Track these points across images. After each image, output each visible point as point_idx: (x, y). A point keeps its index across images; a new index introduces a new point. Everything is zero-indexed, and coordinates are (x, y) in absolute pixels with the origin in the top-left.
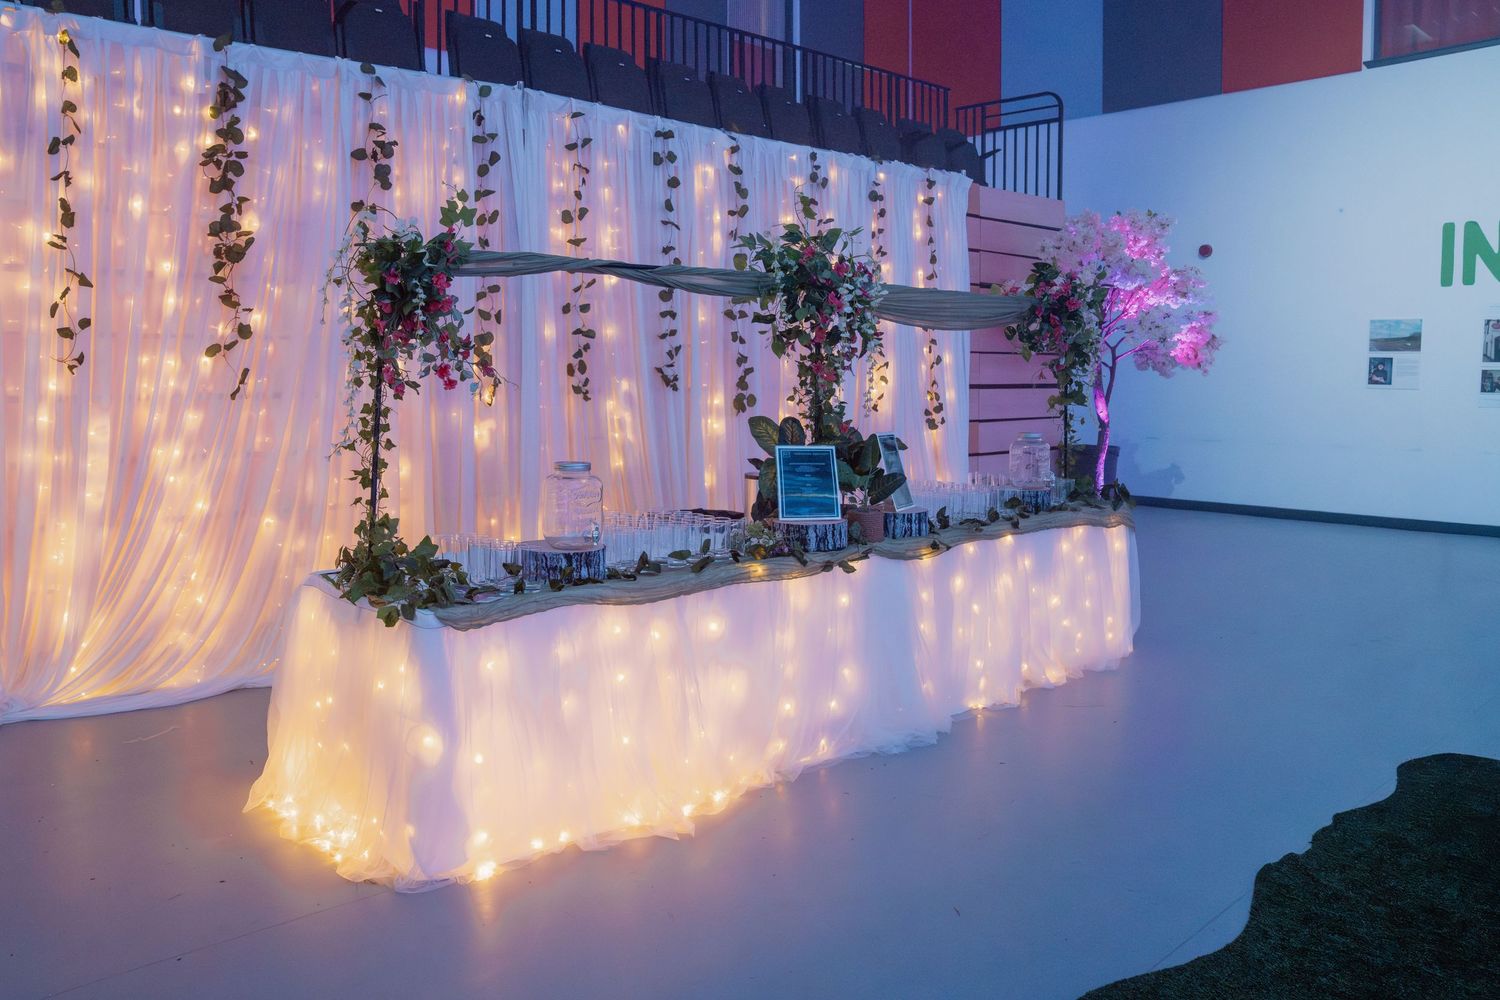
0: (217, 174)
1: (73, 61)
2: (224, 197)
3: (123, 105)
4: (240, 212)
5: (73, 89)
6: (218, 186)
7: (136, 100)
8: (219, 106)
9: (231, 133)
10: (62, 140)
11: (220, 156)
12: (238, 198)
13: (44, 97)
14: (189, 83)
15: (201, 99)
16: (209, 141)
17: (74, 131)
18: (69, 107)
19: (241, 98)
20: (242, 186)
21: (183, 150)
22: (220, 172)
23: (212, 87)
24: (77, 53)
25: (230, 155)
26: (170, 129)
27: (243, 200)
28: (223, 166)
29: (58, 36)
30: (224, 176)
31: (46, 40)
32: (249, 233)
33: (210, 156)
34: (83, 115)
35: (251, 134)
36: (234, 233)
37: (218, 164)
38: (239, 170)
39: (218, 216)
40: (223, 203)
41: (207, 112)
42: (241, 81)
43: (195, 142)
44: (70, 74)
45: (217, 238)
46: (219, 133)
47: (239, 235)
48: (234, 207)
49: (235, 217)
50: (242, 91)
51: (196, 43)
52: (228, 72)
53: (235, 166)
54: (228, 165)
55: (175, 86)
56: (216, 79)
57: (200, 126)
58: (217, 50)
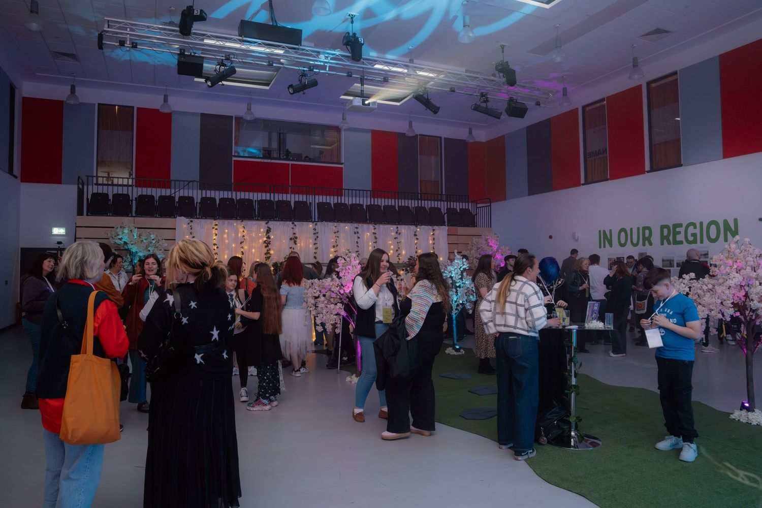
0: (266, 245)
2: (267, 248)
3: (251, 235)
4: (270, 251)
5: (244, 234)
6: (266, 247)
7: (253, 234)
8: (267, 233)
9: (268, 238)
11: (267, 242)
12: (269, 249)
13: (240, 235)
14: (262, 230)
15: (264, 232)
16: (265, 239)
17: (243, 240)
18: (244, 236)
19: (270, 231)
20: (270, 246)
21: (261, 241)
23: (266, 230)
24: (244, 228)
26: (259, 238)
29: (242, 225)
31: (240, 227)
33: (265, 242)
34: (245, 237)
35: (272, 237)
39: (266, 252)
41: (265, 234)
42: (270, 229)
43: (263, 240)
44: (243, 231)
51: (263, 223)
52: (268, 227)
53: (269, 243)
54: (268, 243)
55: (260, 231)
56: (267, 229)
57: (264, 237)
58: (266, 223)
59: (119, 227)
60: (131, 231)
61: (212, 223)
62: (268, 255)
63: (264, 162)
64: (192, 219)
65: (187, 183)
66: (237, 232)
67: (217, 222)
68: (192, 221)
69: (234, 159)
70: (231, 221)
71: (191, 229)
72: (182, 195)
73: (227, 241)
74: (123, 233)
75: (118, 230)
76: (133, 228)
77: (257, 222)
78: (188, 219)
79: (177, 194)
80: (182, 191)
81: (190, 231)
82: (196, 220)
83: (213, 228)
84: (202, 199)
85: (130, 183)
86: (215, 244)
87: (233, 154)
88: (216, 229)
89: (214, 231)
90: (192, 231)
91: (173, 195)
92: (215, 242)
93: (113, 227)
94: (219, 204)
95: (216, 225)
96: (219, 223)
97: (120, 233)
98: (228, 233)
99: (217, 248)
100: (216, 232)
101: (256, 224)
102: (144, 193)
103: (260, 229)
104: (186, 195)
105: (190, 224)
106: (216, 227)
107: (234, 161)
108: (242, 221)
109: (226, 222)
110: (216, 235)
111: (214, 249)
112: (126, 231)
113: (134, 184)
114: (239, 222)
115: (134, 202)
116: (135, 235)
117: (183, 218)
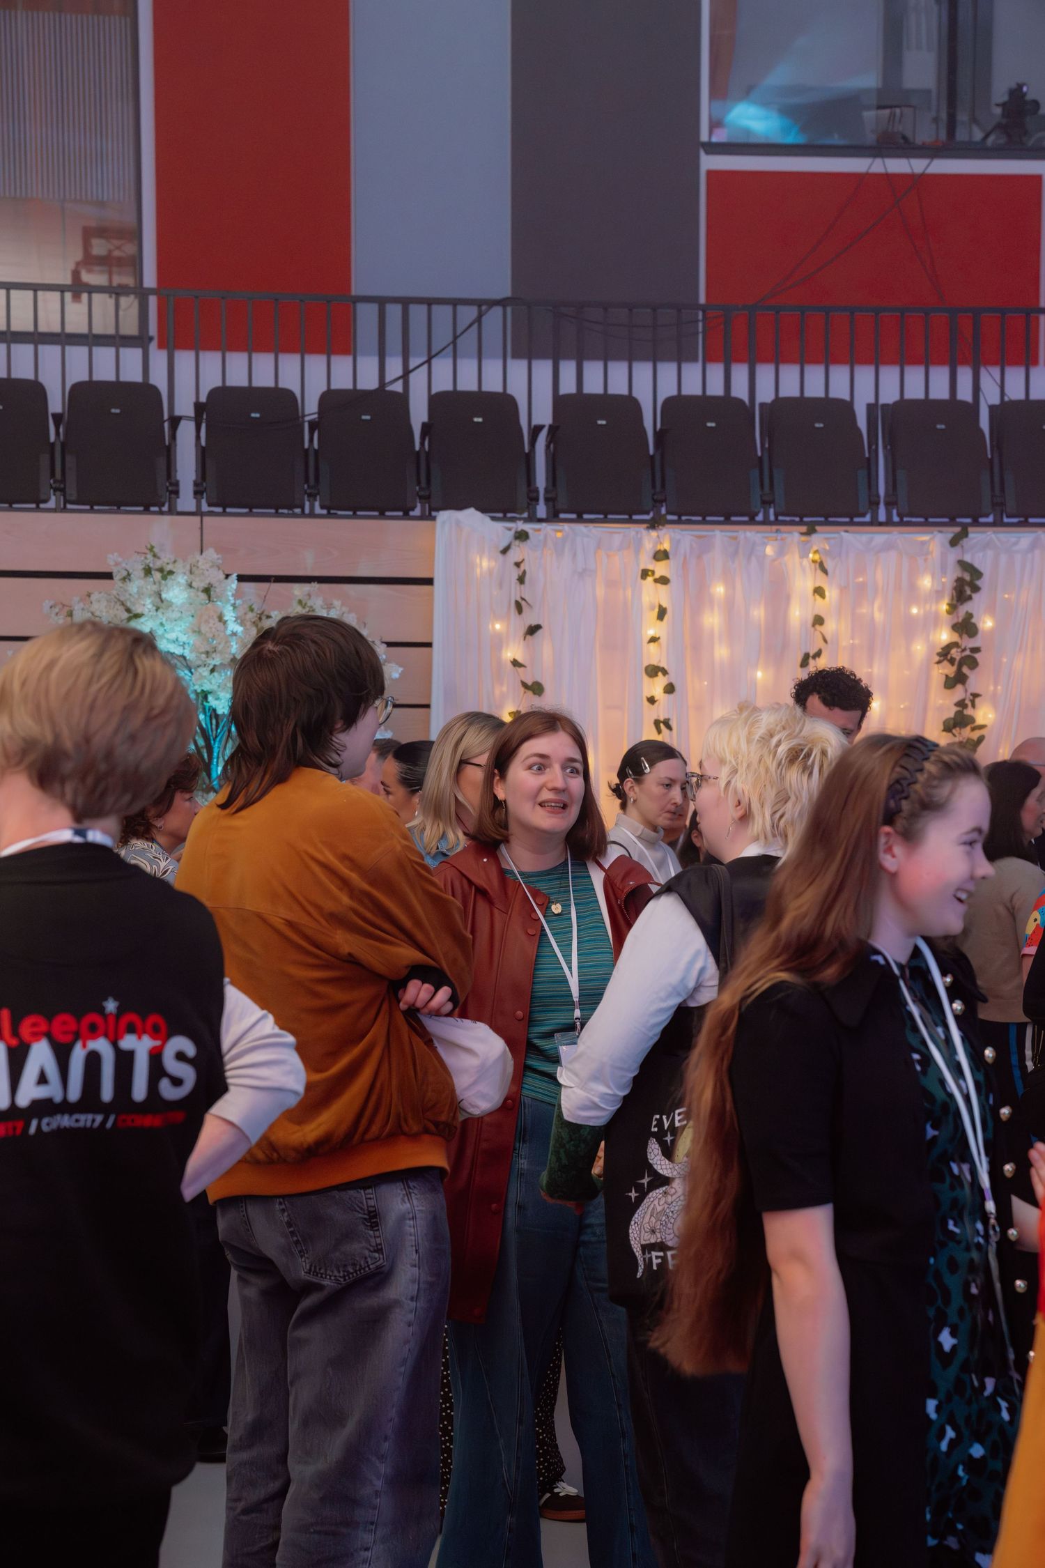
0: (950, 670)
1: (821, 581)
2: (959, 693)
3: (864, 611)
4: (973, 706)
5: (821, 606)
6: (950, 683)
7: (876, 605)
8: (955, 602)
9: (966, 627)
10: (811, 654)
11: (955, 653)
12: (972, 694)
13: (797, 613)
14: (926, 582)
15: (938, 594)
16: (945, 636)
17: (821, 644)
18: (819, 621)
19: (976, 589)
20: (976, 681)
21: (919, 648)
22: (954, 668)
23: (948, 581)
24: (825, 571)
25: (964, 650)
26: (910, 628)
27: (975, 695)
28: (956, 663)
29: (811, 555)
30: (959, 670)
31: (801, 564)
32: (982, 727)
33: (945, 654)
34: (830, 627)
35: (987, 623)
36: (968, 728)
37: (952, 661)
38: (973, 664)
39: (951, 712)
40: (957, 698)
41: (944, 607)
42: (976, 573)
43: (931, 638)
44: (819, 591)
45: (950, 734)
46: (956, 628)
47: (973, 729)
48: (967, 702)
49: (969, 711)
50: (978, 583)
51: (933, 541)
52: (964, 565)
53: (970, 661)
54: (962, 662)
55: (913, 587)
56: (953, 573)
57: (935, 621)
58: (954, 542)
59: (138, 572)
60: (207, 591)
61: (638, 547)
62: (967, 733)
63: (888, 177)
64: (521, 526)
65: (467, 314)
66: (778, 595)
67: (665, 538)
68: (522, 536)
69: (709, 163)
70: (749, 534)
71: (521, 580)
72: (443, 384)
73: (721, 652)
74: (161, 604)
75: (133, 587)
76: (216, 576)
77: (898, 536)
78: (499, 526)
79: (418, 381)
80: (442, 367)
81: (516, 592)
82: (547, 528)
83: (645, 574)
84: (560, 403)
85: (130, 326)
86: (653, 671)
87: (704, 137)
88: (663, 581)
89: (651, 594)
90: (526, 592)
91: (398, 387)
92: (654, 655)
93: (108, 576)
94: (659, 436)
95: (661, 556)
96: (676, 543)
97: (147, 605)
98: (729, 605)
99: (670, 689)
100: (662, 596)
101: (888, 547)
102: (237, 378)
103: (914, 575)
104: (467, 383)
105: (516, 554)
106: (661, 569)
107: (710, 173)
108: (811, 531)
109: (719, 536)
110: (662, 613)
111: (652, 700)
112: (176, 593)
113: (153, 330)
114: (794, 535)
115: (186, 433)
116: (229, 615)
117: (471, 517)
